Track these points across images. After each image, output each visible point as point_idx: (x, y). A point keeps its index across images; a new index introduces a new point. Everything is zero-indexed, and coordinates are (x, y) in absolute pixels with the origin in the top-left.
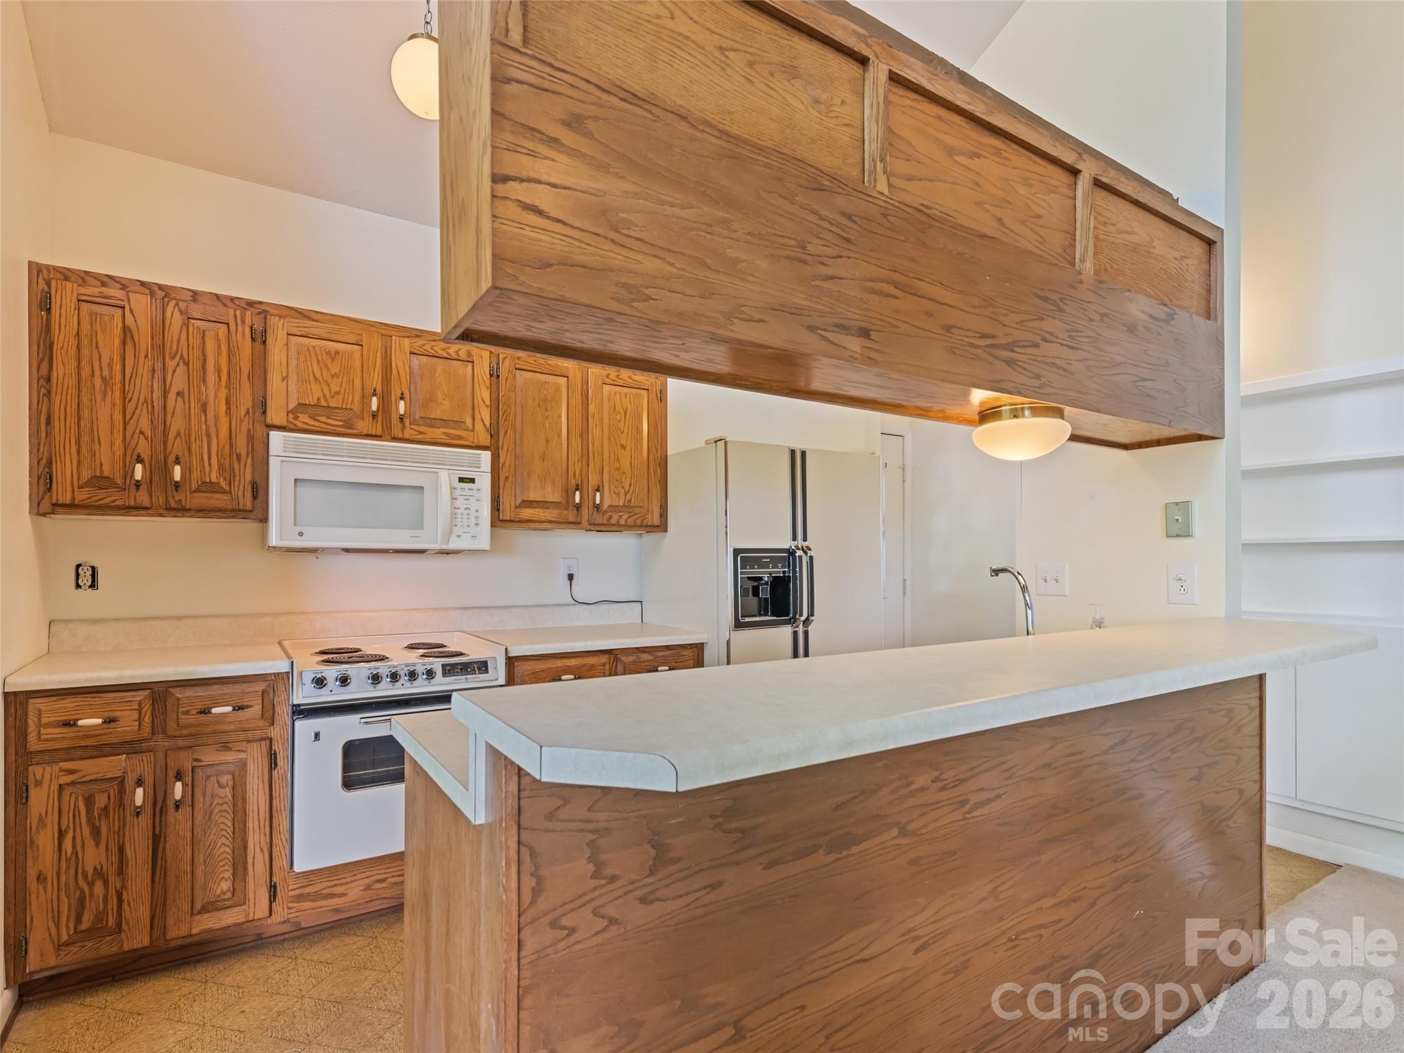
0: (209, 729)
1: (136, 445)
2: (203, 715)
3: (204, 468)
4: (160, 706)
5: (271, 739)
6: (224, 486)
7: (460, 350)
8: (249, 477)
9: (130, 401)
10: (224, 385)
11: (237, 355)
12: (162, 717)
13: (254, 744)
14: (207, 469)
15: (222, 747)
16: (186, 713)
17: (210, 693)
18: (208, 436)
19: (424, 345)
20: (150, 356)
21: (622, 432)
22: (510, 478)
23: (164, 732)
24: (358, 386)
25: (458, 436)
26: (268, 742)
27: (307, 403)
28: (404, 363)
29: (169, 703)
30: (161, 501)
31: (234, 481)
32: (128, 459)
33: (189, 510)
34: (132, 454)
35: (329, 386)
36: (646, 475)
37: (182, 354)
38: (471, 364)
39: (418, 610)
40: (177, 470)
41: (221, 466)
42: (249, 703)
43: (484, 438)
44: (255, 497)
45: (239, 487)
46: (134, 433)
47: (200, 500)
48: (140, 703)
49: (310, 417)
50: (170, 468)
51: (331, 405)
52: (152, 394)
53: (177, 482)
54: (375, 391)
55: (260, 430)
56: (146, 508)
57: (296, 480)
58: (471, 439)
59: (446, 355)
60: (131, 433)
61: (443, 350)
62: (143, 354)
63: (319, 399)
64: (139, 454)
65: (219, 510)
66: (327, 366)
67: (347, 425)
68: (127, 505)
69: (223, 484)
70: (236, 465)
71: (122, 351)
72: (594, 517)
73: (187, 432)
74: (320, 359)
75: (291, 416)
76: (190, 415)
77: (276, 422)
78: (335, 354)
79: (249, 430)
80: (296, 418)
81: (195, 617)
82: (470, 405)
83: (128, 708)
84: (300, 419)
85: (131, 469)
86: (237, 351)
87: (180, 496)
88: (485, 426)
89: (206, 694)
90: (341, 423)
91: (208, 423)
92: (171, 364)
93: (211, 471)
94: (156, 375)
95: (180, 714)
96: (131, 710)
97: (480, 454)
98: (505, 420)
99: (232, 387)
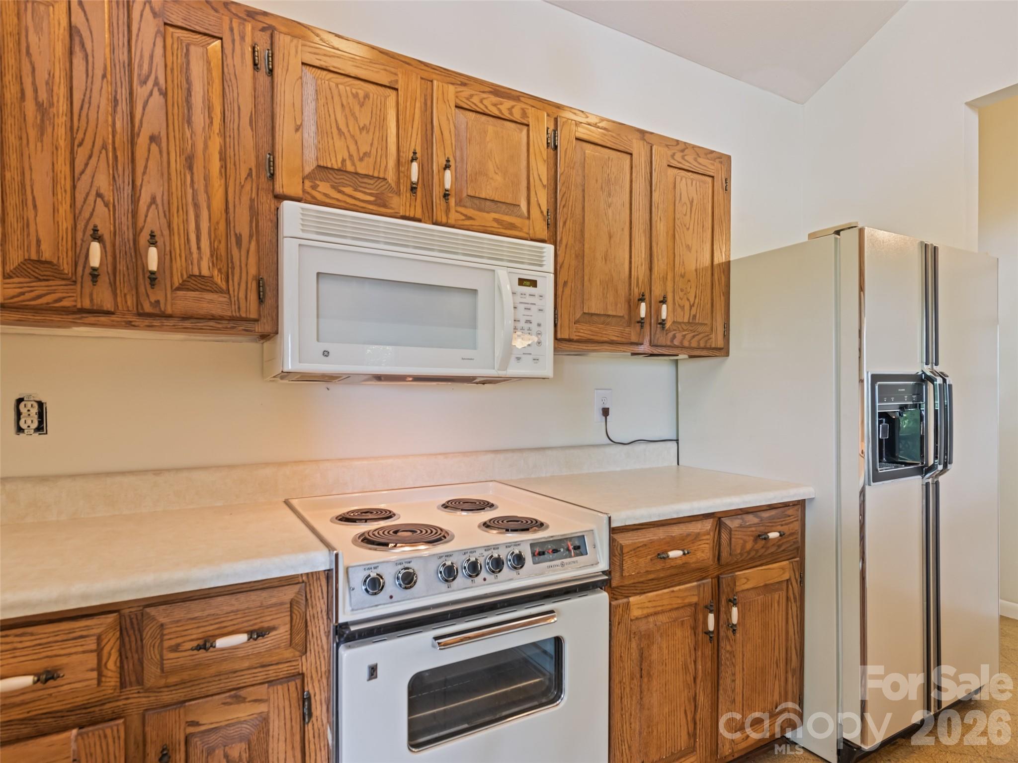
0: (213, 670)
1: (92, 214)
2: (202, 651)
3: (191, 253)
4: (133, 639)
5: (303, 674)
6: (219, 281)
7: (513, 107)
8: (253, 271)
9: (80, 145)
10: (217, 131)
11: (235, 89)
12: (136, 656)
13: (280, 687)
14: (195, 255)
15: (230, 697)
16: (175, 648)
17: (212, 612)
18: (196, 206)
19: (472, 96)
20: (109, 76)
21: (688, 229)
22: (569, 284)
23: (140, 682)
24: (393, 148)
25: (511, 224)
26: (299, 682)
27: (329, 166)
28: (448, 119)
29: (148, 633)
30: (129, 303)
31: (233, 276)
32: (79, 235)
33: (170, 316)
34: (86, 227)
35: (356, 143)
36: (709, 285)
37: (156, 78)
38: (525, 129)
39: (445, 454)
40: (153, 252)
41: (214, 252)
42: (271, 624)
43: (541, 229)
44: (261, 300)
45: (239, 285)
46: (88, 194)
47: (188, 301)
48: (99, 639)
49: (333, 187)
50: (142, 252)
51: (360, 171)
52: (114, 137)
53: (152, 273)
54: (415, 153)
55: (266, 202)
56: (108, 313)
57: (318, 274)
58: (526, 230)
59: (497, 113)
60: (84, 195)
61: (495, 105)
62: (99, 73)
63: (344, 161)
64: (95, 226)
65: (213, 318)
66: (353, 114)
67: (379, 201)
68: (79, 306)
69: (218, 279)
70: (235, 251)
71: (68, 65)
72: (657, 336)
73: (166, 197)
74: (345, 103)
75: (308, 184)
76: (169, 174)
77: (287, 191)
78: (364, 99)
79: (252, 200)
80: (314, 187)
81: (178, 470)
82: (524, 184)
83: (80, 649)
84: (319, 189)
85: (84, 251)
86: (234, 81)
87: (157, 295)
88: (542, 212)
89: (206, 613)
90: (372, 199)
91: (196, 186)
92: (141, 92)
93: (200, 258)
94: (119, 108)
95: (165, 652)
96: (84, 652)
97: (542, 248)
98: (564, 207)
99: (227, 134)
